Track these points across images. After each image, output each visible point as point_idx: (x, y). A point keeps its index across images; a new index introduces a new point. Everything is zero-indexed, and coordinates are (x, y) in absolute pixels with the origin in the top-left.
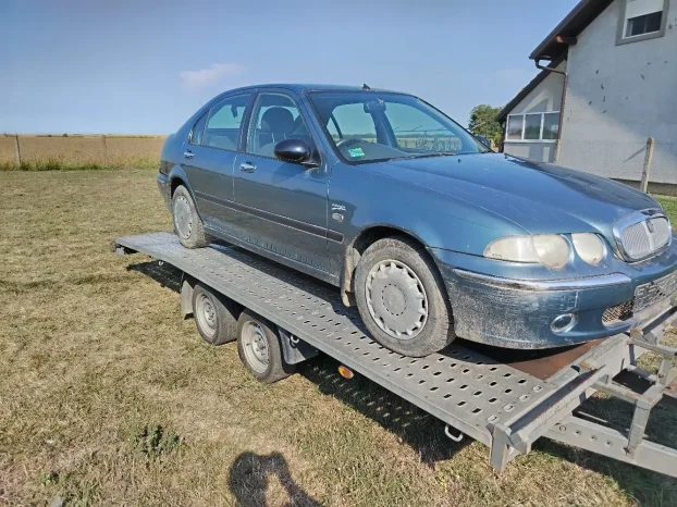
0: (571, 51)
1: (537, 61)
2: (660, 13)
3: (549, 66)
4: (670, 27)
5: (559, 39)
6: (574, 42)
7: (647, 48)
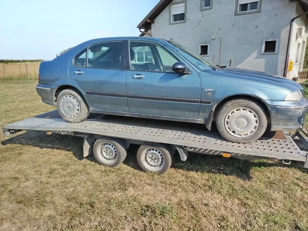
0: (152, 26)
1: (140, 29)
2: (184, 13)
3: (144, 31)
4: (188, 19)
5: (149, 21)
6: (154, 22)
7: (179, 26)
